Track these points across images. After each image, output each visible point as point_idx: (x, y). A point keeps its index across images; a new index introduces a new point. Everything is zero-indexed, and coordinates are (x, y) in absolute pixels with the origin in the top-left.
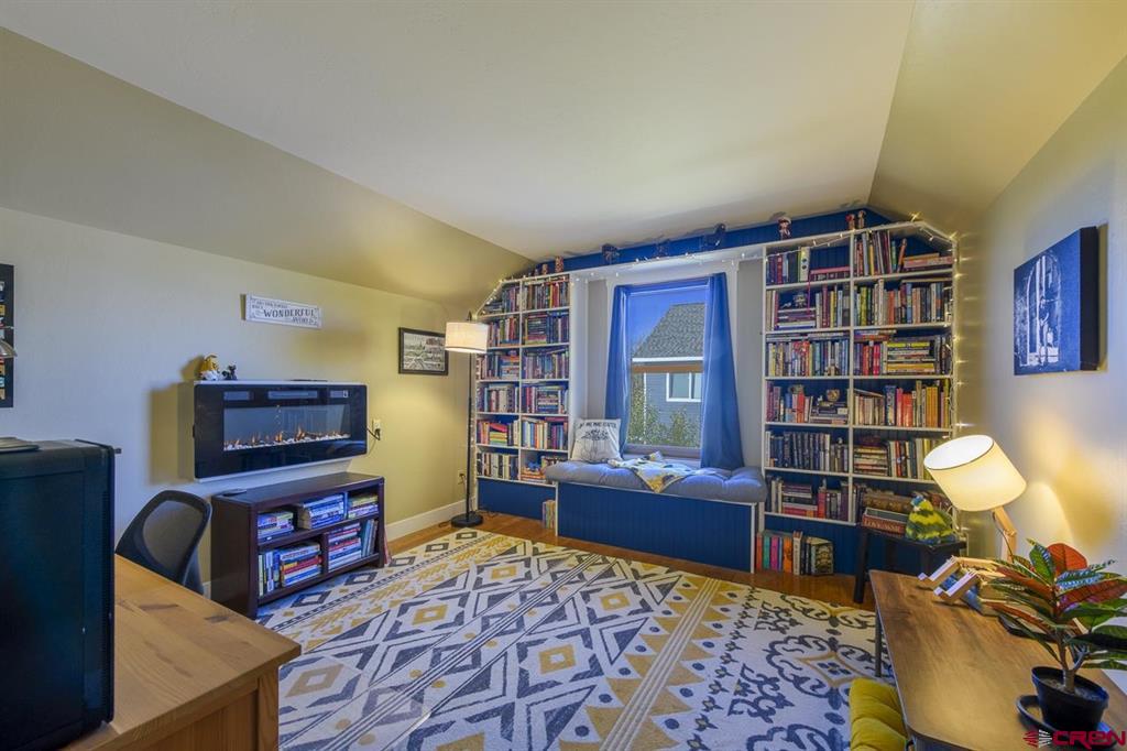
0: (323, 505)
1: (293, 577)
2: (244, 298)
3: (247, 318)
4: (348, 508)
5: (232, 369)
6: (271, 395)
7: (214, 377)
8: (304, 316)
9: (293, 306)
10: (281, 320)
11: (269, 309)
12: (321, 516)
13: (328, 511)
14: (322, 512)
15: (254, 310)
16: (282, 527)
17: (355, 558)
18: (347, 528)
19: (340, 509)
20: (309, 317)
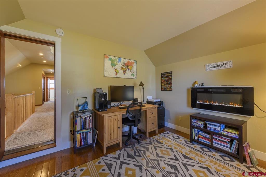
0: (212, 125)
1: (202, 140)
2: (205, 65)
3: (206, 70)
4: (223, 130)
5: (203, 84)
6: (208, 90)
7: (196, 86)
8: (225, 65)
9: (220, 63)
10: (216, 69)
11: (212, 66)
12: (211, 127)
13: (214, 127)
14: (212, 127)
15: (207, 68)
16: (199, 125)
17: (227, 150)
18: (223, 137)
19: (219, 129)
20: (226, 65)
